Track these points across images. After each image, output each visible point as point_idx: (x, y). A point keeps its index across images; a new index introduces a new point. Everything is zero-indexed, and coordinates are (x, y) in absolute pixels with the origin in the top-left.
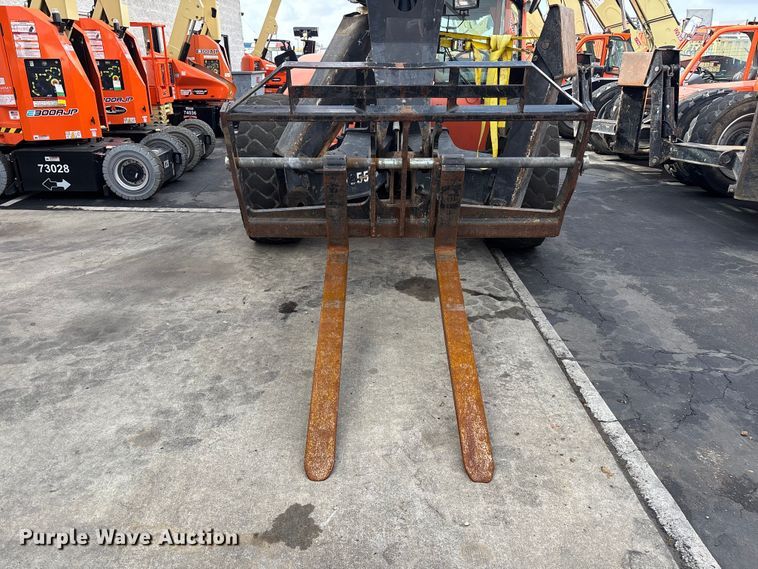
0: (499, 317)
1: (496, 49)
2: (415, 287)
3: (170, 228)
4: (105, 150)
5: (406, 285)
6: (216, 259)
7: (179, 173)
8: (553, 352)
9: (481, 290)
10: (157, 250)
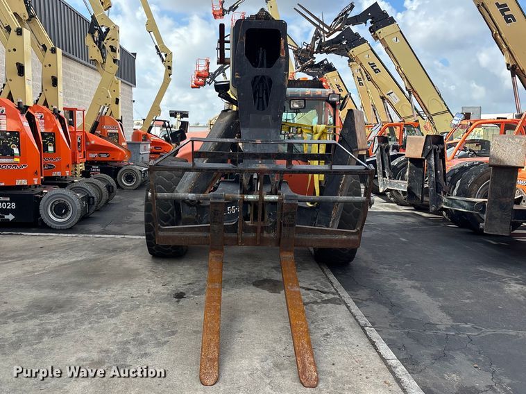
0: (324, 303)
1: (317, 133)
2: (266, 285)
3: (89, 247)
4: (42, 193)
5: (260, 283)
6: (126, 266)
7: (92, 211)
8: (359, 323)
9: (312, 287)
10: (82, 260)
